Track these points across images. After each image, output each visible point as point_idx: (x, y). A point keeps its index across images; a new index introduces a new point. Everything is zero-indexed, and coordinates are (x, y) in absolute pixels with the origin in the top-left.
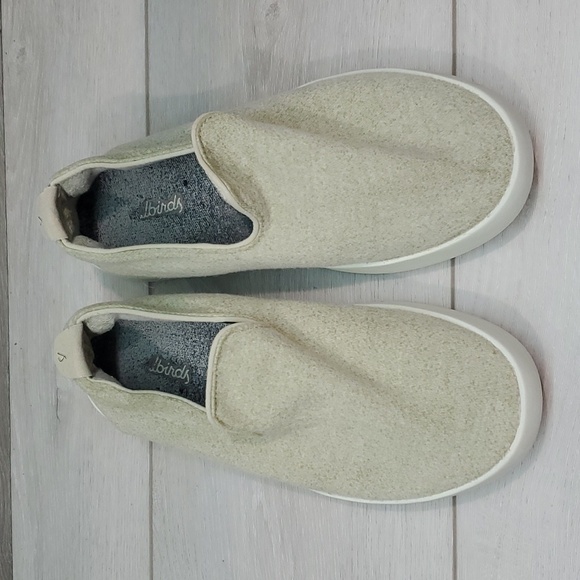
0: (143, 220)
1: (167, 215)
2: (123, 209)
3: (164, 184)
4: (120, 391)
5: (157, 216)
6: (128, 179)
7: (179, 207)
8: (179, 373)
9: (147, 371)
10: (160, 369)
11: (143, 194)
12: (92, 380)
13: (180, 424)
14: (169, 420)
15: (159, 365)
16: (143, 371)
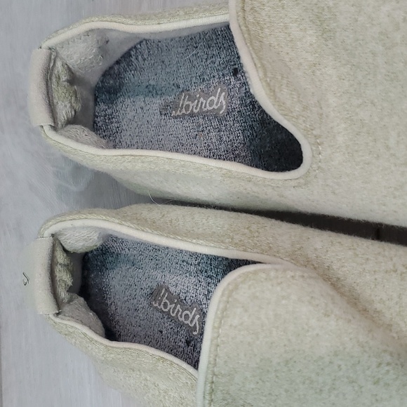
0: (175, 118)
1: (204, 115)
2: (154, 100)
3: (208, 72)
4: (91, 340)
5: (192, 115)
6: (167, 62)
7: (222, 106)
8: (187, 317)
9: (150, 305)
10: (165, 305)
11: (181, 82)
12: (57, 320)
13: (176, 395)
14: (162, 386)
15: (165, 300)
16: (145, 304)
